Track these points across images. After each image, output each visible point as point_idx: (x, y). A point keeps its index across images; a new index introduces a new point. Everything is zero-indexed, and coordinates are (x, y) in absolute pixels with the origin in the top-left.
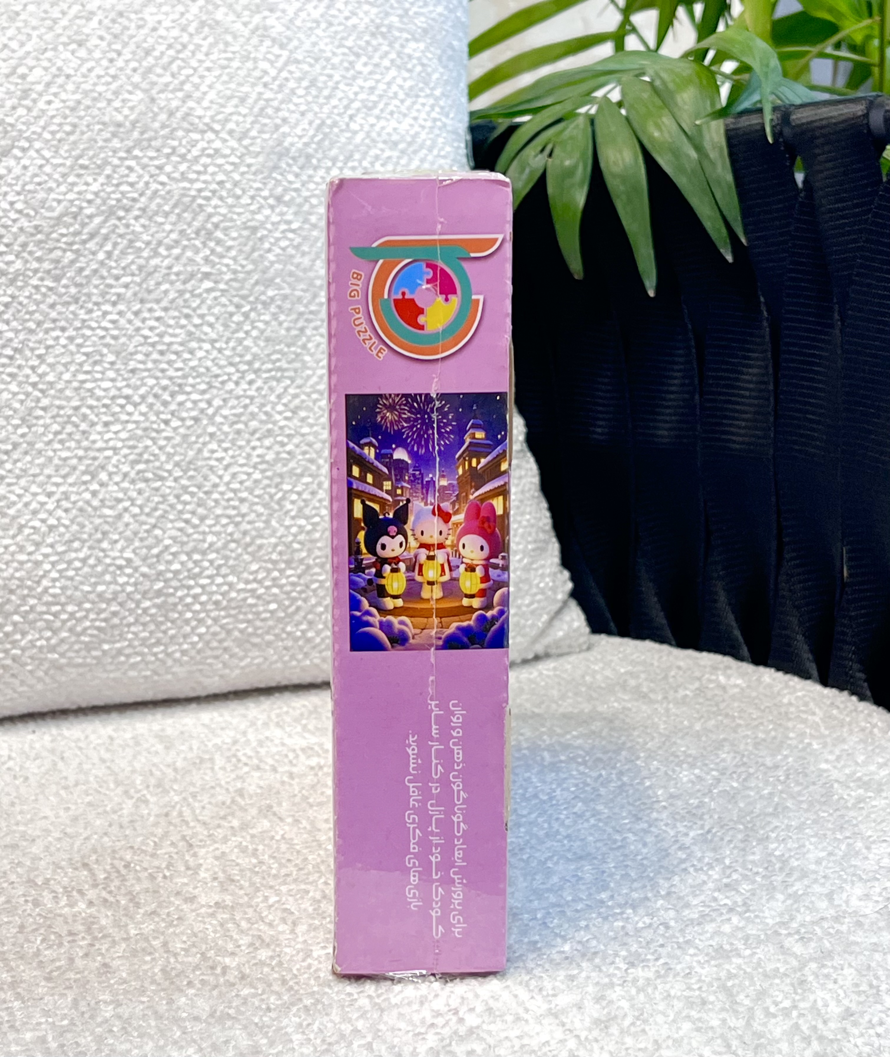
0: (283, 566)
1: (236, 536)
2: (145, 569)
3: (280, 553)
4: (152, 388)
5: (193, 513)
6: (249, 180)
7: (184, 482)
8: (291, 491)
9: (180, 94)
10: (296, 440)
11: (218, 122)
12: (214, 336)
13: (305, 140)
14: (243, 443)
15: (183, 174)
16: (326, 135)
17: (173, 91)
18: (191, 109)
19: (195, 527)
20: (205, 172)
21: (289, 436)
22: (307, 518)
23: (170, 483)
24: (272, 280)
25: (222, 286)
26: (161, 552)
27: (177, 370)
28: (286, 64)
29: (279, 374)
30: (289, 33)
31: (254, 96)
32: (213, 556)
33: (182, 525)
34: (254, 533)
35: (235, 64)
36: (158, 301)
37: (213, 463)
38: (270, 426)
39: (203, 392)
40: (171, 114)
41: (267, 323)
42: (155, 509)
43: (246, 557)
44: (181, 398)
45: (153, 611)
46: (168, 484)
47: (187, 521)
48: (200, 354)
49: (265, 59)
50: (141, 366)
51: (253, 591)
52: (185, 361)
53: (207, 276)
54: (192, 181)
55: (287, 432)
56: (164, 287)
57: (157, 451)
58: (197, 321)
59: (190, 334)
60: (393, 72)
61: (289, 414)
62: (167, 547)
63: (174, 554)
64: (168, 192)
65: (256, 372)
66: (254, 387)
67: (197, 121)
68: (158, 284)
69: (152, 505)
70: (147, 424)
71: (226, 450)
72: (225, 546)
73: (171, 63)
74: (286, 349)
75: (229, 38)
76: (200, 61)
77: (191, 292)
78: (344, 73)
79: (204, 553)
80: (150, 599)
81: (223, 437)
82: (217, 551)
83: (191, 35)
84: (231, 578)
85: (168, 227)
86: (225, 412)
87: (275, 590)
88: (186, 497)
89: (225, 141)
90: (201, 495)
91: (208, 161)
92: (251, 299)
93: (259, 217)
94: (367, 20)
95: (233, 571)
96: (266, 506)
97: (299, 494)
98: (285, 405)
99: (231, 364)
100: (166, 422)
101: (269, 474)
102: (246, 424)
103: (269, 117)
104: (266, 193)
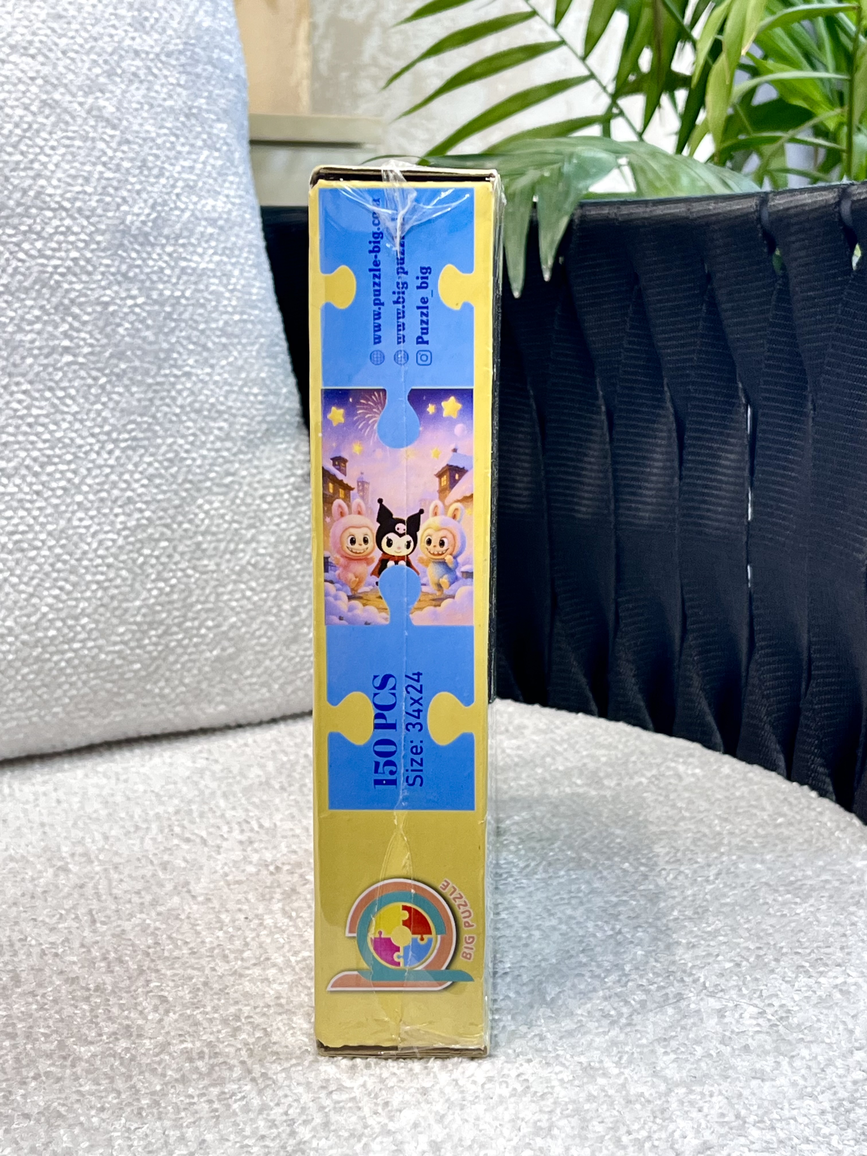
0: (145, 627)
1: (106, 600)
2: (25, 637)
3: (144, 615)
4: (24, 460)
5: (66, 580)
6: (99, 257)
7: (58, 551)
8: (151, 556)
9: (31, 173)
10: (153, 507)
11: (68, 200)
12: (75, 408)
13: (143, 218)
14: (106, 511)
15: (39, 251)
16: (159, 212)
17: (25, 169)
18: (42, 187)
19: (68, 593)
20: (59, 250)
21: (146, 503)
22: (166, 581)
23: (45, 552)
24: (123, 353)
25: (81, 360)
26: (40, 619)
27: (45, 441)
28: (120, 144)
29: (134, 444)
30: (118, 114)
31: (96, 176)
32: (84, 620)
33: (56, 592)
34: (120, 597)
35: (78, 143)
36: (23, 375)
37: (83, 531)
38: (129, 494)
39: (69, 463)
40: (25, 192)
41: (120, 394)
42: (32, 578)
43: (115, 621)
44: (50, 469)
45: (32, 676)
47: (61, 589)
48: (65, 425)
49: (103, 140)
50: (12, 439)
51: (119, 652)
52: (51, 432)
53: (66, 350)
54: (49, 258)
55: (146, 498)
56: (29, 361)
57: (32, 521)
58: (61, 394)
59: (54, 405)
60: (206, 153)
61: (145, 482)
62: (44, 615)
63: (51, 621)
64: (28, 268)
65: (115, 441)
66: (114, 457)
67: (48, 199)
68: (23, 358)
69: (31, 574)
70: (20, 496)
71: (92, 518)
72: (95, 611)
73: (19, 142)
74: (139, 419)
75: (68, 118)
76: (45, 140)
77: (54, 366)
78: (168, 153)
79: (76, 618)
80: (28, 666)
81: (89, 505)
82: (88, 616)
83: (34, 114)
84: (101, 642)
85: (29, 303)
86: (89, 481)
87: (138, 651)
88: (59, 565)
89: (74, 219)
90: (73, 562)
91: (62, 238)
92: (107, 371)
93: (108, 292)
94: (180, 103)
95: (103, 634)
96: (129, 570)
97: (157, 558)
98: (141, 473)
99: (93, 435)
100: (38, 493)
101: (132, 539)
102: (108, 492)
103: (110, 195)
104: (113, 270)
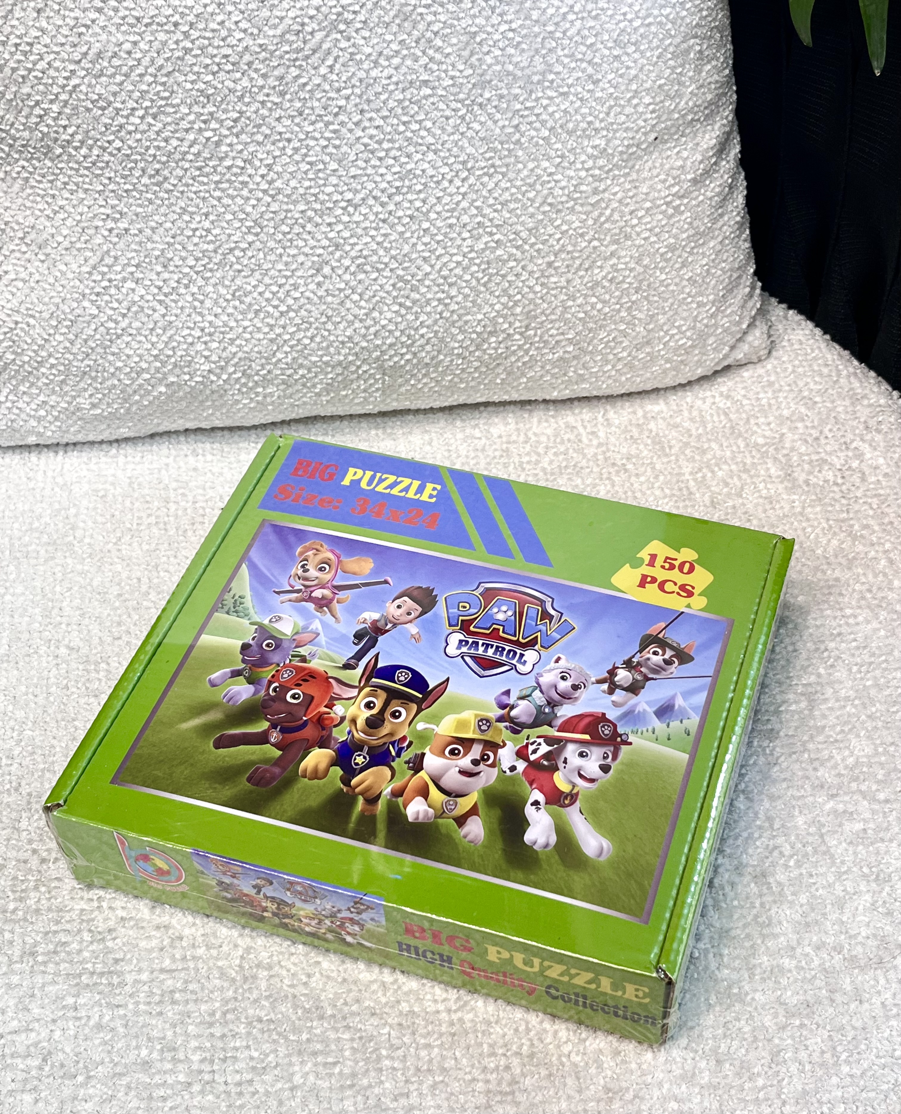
0: (485, 335)
1: (445, 314)
3: (485, 326)
4: (372, 191)
5: (407, 297)
10: (504, 230)
14: (454, 235)
19: (409, 308)
46: (385, 274)
72: (435, 323)
74: (500, 147)
77: (410, 100)
80: (369, 364)
81: (436, 231)
82: (428, 327)
87: (478, 353)
